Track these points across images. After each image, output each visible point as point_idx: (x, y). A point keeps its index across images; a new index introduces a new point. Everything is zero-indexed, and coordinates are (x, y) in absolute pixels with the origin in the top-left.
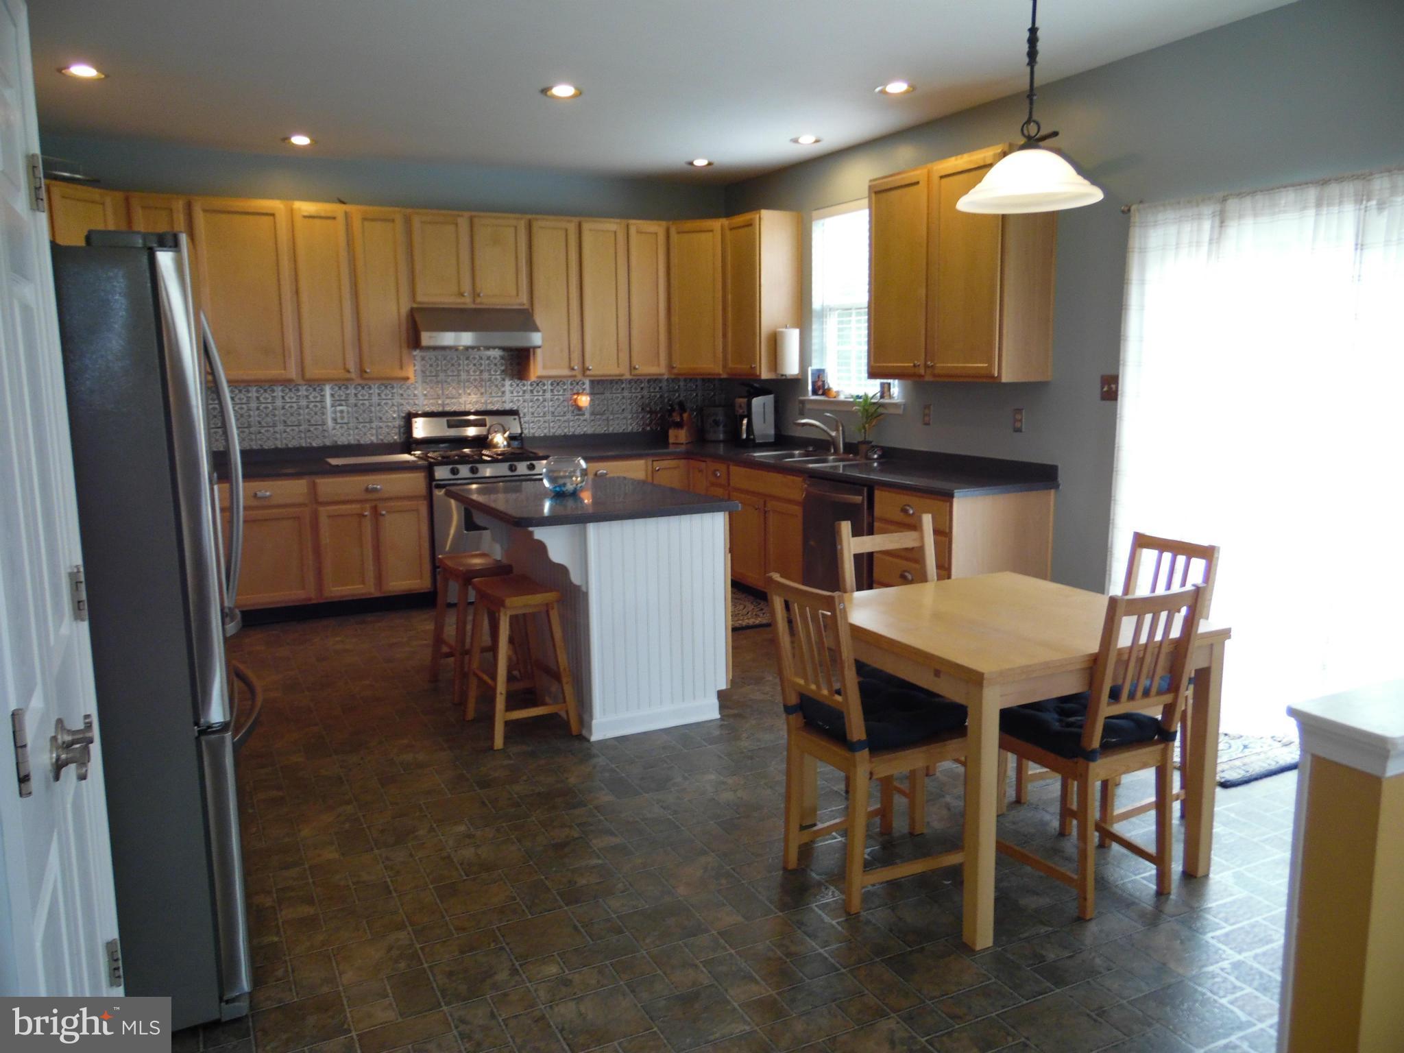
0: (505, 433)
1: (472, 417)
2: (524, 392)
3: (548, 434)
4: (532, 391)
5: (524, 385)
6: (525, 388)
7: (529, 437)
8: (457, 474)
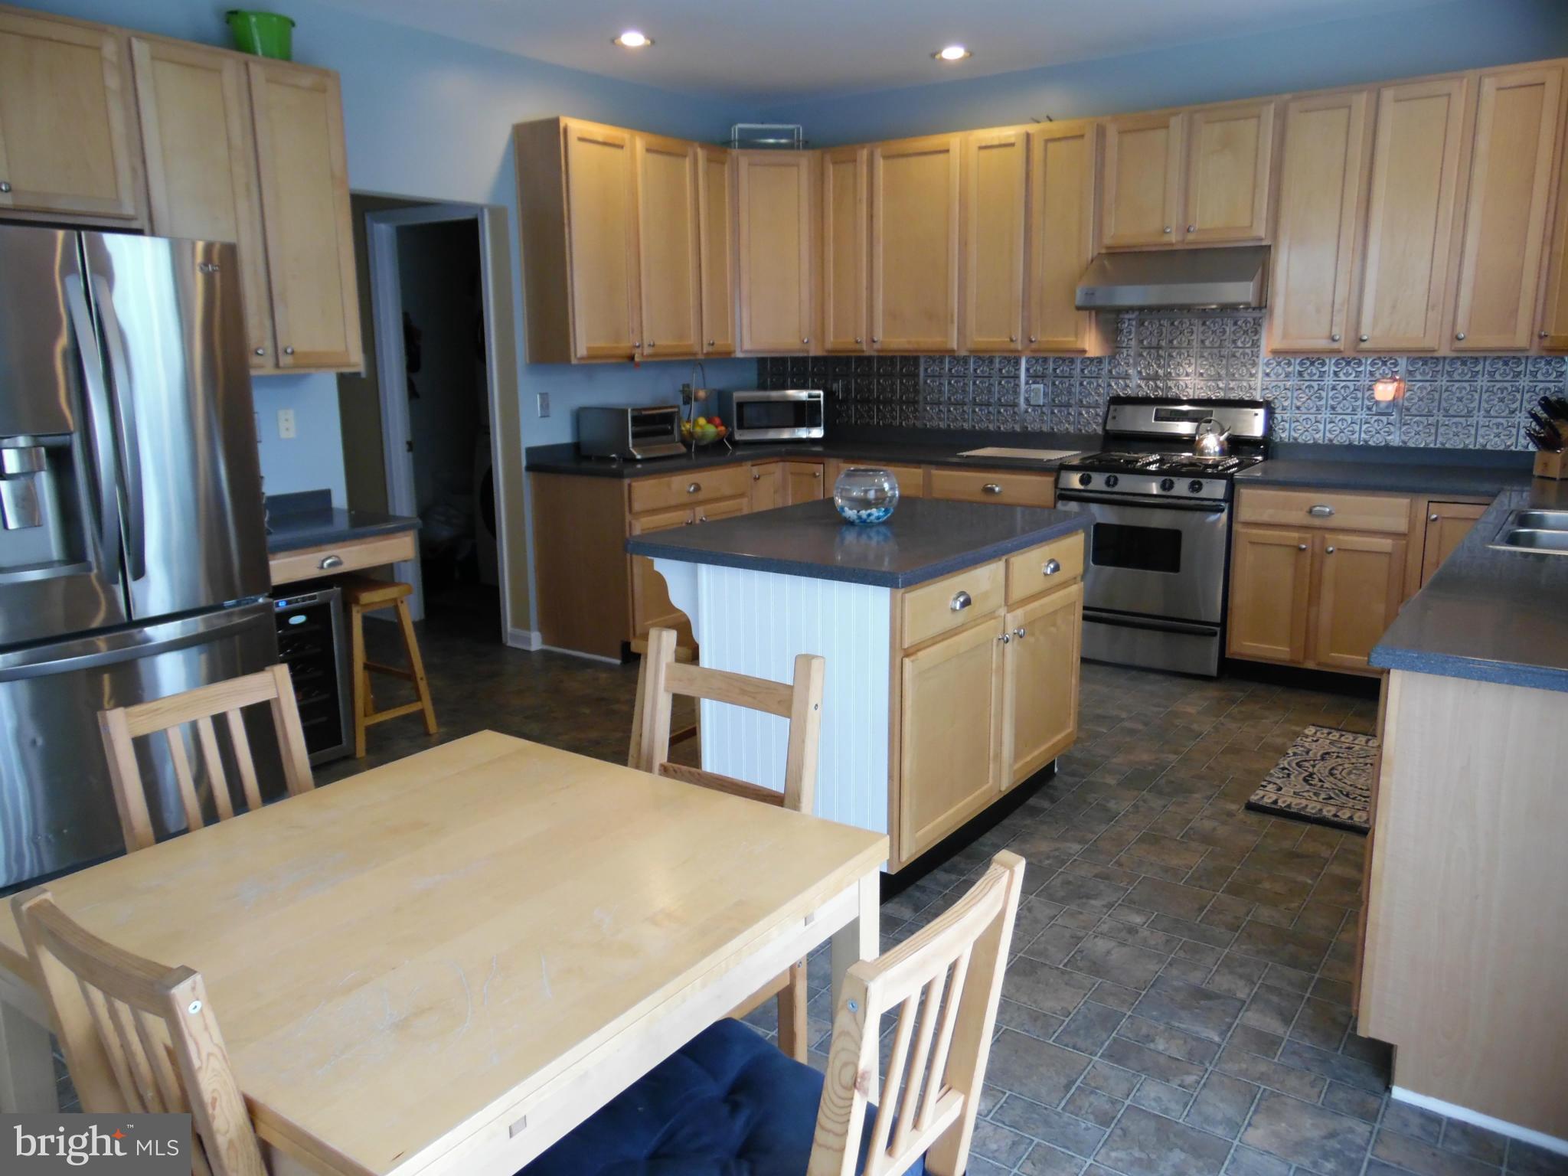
0: (1222, 434)
1: (1185, 408)
2: (1287, 375)
3: (1321, 442)
4: (1300, 374)
5: (1289, 364)
6: (1290, 369)
7: (1286, 444)
8: (1113, 486)
